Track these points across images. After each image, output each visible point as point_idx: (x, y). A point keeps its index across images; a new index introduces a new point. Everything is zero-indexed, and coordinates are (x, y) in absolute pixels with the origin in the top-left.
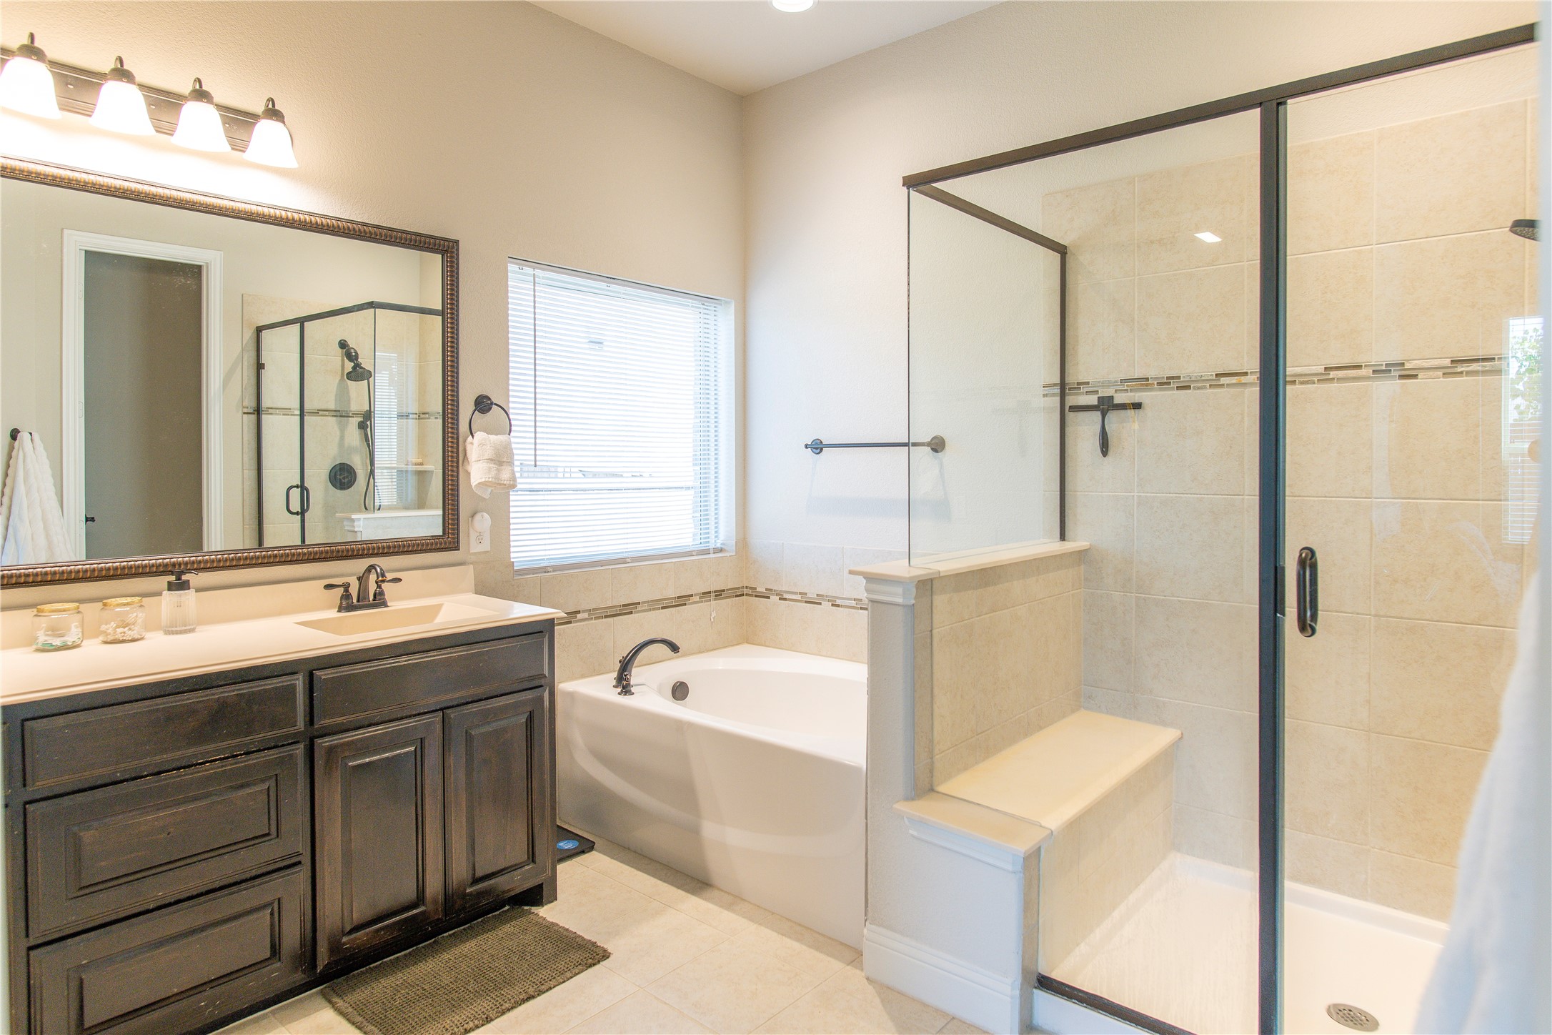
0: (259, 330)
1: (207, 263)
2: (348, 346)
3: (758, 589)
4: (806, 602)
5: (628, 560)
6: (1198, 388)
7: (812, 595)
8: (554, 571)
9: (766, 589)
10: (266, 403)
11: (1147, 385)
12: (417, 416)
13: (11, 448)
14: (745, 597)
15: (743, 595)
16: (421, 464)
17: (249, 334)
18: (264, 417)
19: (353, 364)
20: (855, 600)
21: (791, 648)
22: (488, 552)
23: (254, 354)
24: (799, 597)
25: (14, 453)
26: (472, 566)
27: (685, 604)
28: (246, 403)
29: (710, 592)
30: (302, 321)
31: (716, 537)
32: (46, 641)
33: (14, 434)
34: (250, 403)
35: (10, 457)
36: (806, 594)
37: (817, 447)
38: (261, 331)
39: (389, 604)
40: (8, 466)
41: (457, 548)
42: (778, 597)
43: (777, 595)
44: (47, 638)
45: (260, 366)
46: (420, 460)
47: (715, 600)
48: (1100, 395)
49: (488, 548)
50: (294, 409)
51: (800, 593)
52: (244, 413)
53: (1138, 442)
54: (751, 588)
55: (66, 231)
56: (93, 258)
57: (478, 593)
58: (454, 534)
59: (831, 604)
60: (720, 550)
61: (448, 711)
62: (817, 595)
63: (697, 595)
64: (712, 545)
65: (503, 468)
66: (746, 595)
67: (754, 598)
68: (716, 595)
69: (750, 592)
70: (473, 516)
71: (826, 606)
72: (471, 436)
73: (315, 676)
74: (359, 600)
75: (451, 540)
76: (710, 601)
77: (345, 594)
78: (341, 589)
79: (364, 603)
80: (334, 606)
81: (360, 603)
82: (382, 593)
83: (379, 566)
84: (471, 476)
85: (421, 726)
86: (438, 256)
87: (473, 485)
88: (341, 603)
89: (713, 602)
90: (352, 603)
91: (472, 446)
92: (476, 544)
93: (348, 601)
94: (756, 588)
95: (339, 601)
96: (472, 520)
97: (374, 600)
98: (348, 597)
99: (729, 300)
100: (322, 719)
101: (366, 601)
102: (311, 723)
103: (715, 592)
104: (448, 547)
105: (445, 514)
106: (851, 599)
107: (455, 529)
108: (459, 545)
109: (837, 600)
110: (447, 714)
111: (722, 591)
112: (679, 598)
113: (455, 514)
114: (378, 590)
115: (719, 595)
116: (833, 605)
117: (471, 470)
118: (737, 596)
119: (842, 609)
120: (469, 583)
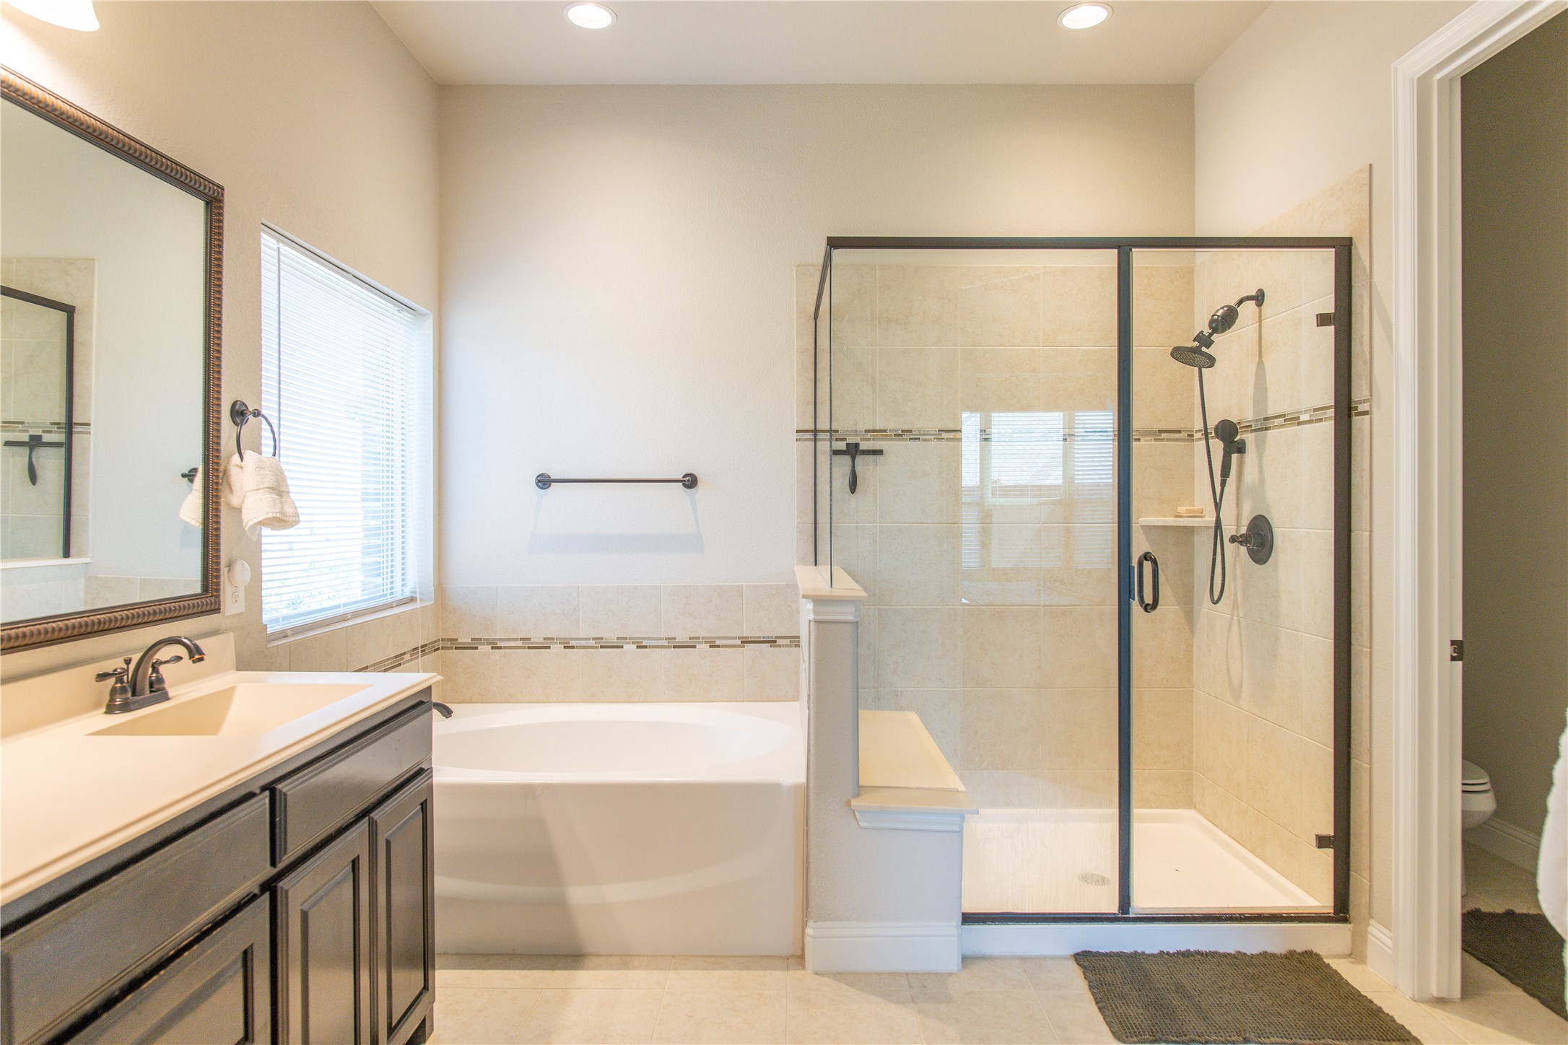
3: (460, 641)
4: (529, 648)
5: (349, 616)
6: (926, 440)
7: (537, 638)
8: (294, 634)
9: (472, 639)
11: (886, 436)
14: (440, 651)
15: (438, 649)
20: (593, 639)
21: (509, 699)
22: (242, 614)
24: (520, 643)
26: (232, 634)
27: (400, 664)
29: (417, 648)
31: (403, 585)
36: (530, 639)
37: (544, 482)
39: (171, 695)
41: (217, 610)
42: (490, 647)
43: (488, 644)
47: (424, 655)
48: (848, 441)
49: (243, 610)
51: (521, 639)
53: (880, 481)
54: (449, 640)
57: (238, 669)
58: (218, 590)
59: (563, 646)
60: (412, 600)
61: (372, 815)
62: (544, 639)
63: (408, 652)
64: (399, 595)
65: (284, 500)
66: (443, 648)
67: (454, 650)
68: (422, 651)
69: (449, 644)
70: (230, 566)
71: (557, 649)
72: (237, 456)
73: (278, 793)
74: (134, 694)
75: (213, 599)
76: (418, 657)
77: (118, 685)
78: (113, 680)
79: (141, 697)
80: (96, 706)
81: (136, 698)
82: (160, 680)
83: (185, 638)
84: (243, 510)
85: (356, 839)
86: (201, 204)
87: (251, 523)
88: (112, 699)
89: (420, 659)
90: (127, 699)
91: (240, 470)
92: (232, 602)
93: (124, 696)
94: (457, 640)
95: (107, 698)
96: (229, 570)
97: (151, 692)
98: (123, 690)
99: (428, 312)
100: (285, 853)
101: (143, 694)
102: (273, 864)
103: (422, 647)
104: (208, 609)
105: (207, 564)
106: (589, 639)
107: (218, 584)
108: (220, 605)
109: (571, 642)
110: (373, 819)
111: (426, 645)
112: (396, 657)
113: (218, 563)
114: (154, 675)
115: (424, 650)
116: (565, 647)
117: (243, 501)
118: (435, 650)
119: (578, 650)
120: (231, 657)
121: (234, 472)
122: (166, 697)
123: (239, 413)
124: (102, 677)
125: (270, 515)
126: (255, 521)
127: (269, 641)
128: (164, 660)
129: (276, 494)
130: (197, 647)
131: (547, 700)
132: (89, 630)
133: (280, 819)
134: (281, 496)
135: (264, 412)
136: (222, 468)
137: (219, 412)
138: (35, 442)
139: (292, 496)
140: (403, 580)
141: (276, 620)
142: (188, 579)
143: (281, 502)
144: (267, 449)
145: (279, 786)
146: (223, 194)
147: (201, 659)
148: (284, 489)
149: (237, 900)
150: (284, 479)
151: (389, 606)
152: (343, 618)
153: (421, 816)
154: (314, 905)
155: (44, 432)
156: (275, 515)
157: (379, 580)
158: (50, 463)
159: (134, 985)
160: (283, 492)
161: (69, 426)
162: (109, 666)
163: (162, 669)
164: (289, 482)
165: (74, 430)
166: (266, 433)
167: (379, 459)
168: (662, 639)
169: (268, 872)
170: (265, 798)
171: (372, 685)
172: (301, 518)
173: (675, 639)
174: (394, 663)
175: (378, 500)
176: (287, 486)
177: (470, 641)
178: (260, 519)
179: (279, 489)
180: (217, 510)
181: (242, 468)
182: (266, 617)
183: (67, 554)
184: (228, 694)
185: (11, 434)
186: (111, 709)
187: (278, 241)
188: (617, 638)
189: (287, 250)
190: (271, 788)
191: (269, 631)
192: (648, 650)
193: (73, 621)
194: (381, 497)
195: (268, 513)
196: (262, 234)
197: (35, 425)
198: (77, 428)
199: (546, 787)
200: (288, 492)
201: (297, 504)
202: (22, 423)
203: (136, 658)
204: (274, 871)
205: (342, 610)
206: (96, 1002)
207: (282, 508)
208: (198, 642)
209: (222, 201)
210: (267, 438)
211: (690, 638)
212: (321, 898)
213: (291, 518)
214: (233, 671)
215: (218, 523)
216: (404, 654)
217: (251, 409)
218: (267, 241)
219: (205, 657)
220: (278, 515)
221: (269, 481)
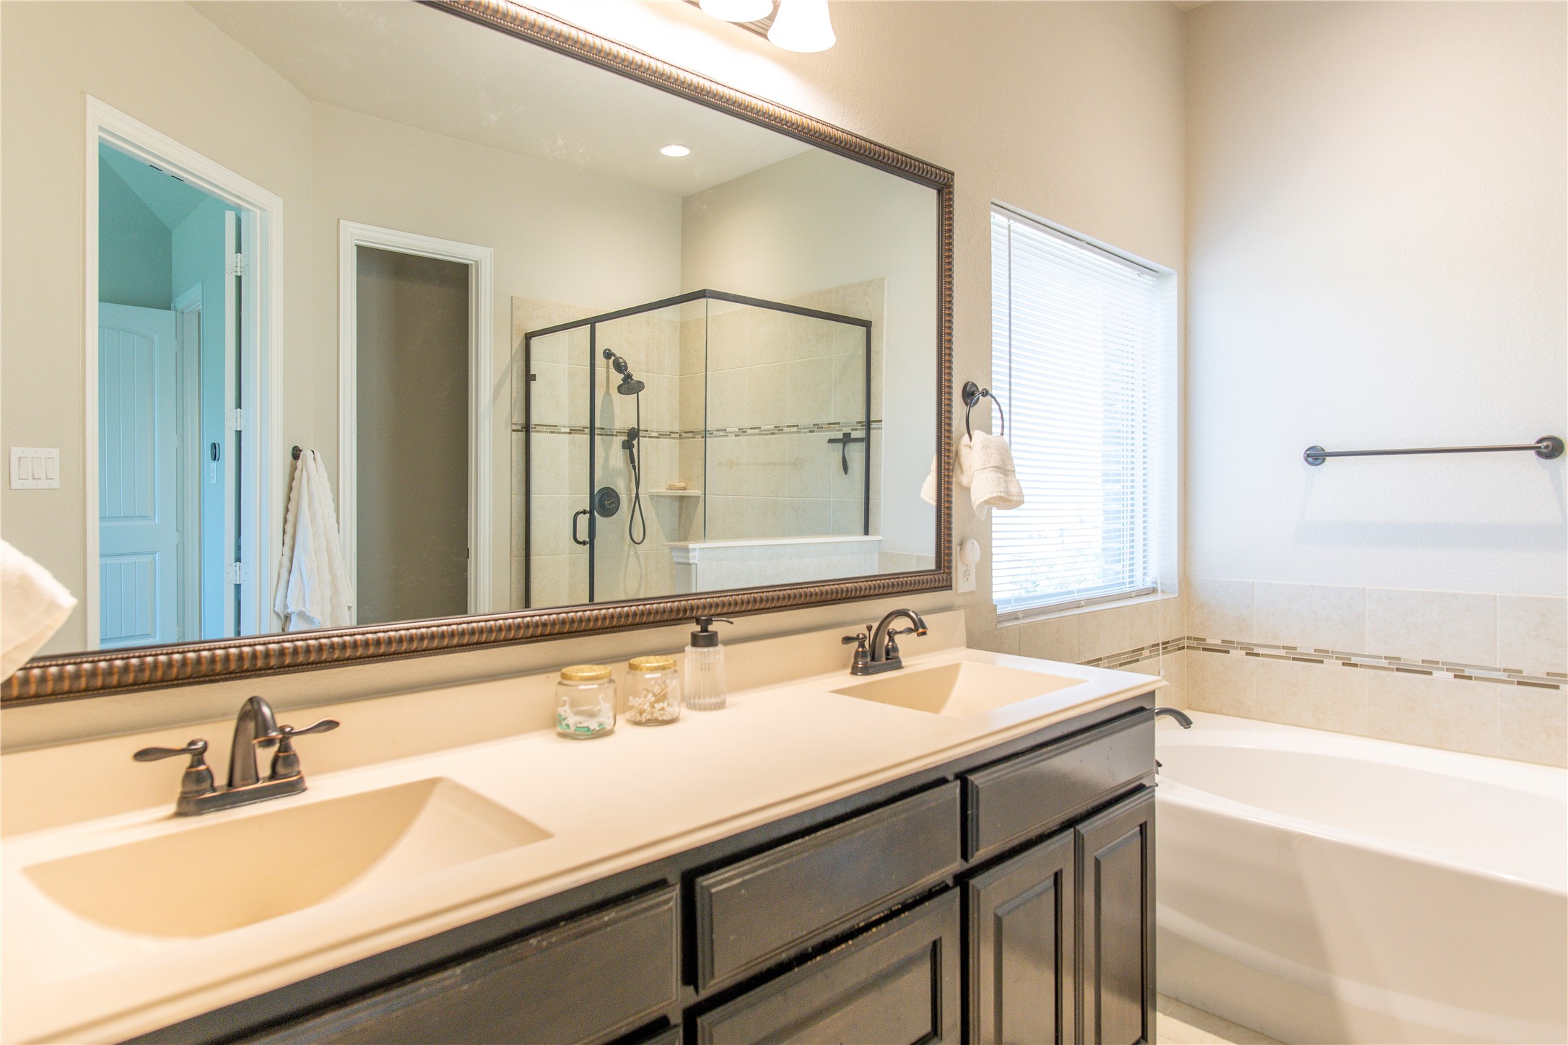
0: (528, 337)
1: (477, 262)
2: (614, 355)
3: (1208, 641)
4: (1294, 659)
5: (1083, 603)
7: (1306, 648)
8: (1024, 617)
9: (1223, 641)
10: (535, 419)
12: (677, 435)
13: (294, 469)
14: (1185, 650)
15: (1183, 648)
16: (684, 489)
17: (518, 341)
18: (534, 436)
19: (623, 376)
20: (1386, 658)
21: (1268, 717)
22: (972, 592)
23: (522, 363)
24: (1282, 652)
25: (297, 474)
26: (963, 611)
27: (1138, 660)
28: (515, 419)
29: (1158, 645)
30: (592, 322)
31: (1144, 574)
32: (580, 723)
33: (296, 453)
34: (519, 419)
35: (292, 478)
36: (1295, 648)
37: (1316, 456)
38: (530, 338)
39: (903, 664)
40: (291, 489)
41: (949, 587)
42: (1245, 652)
43: (1241, 649)
44: (579, 718)
45: (529, 378)
46: (683, 485)
47: (1163, 654)
49: (974, 589)
50: (560, 426)
51: (1284, 648)
52: (513, 431)
54: (1195, 639)
55: (342, 222)
56: (366, 255)
57: (968, 647)
58: (950, 568)
59: (1341, 662)
60: (1154, 591)
61: (1078, 827)
62: (1315, 650)
63: (1148, 647)
64: (1139, 585)
65: (1009, 479)
66: (1188, 647)
67: (1201, 652)
68: (1163, 648)
69: (1195, 644)
70: (961, 544)
71: (1332, 665)
72: (967, 435)
73: (969, 782)
74: (873, 659)
75: (945, 575)
76: (1158, 655)
77: (860, 649)
78: (856, 644)
79: (878, 663)
80: (844, 667)
81: (874, 663)
82: (895, 649)
83: (913, 612)
84: (971, 490)
85: (1059, 851)
86: (934, 192)
87: (978, 503)
88: (856, 663)
89: (1161, 657)
90: (867, 663)
91: (969, 449)
92: (963, 581)
93: (864, 660)
94: (1205, 640)
95: (852, 660)
96: (961, 549)
97: (887, 659)
98: (864, 654)
99: (1172, 271)
100: (977, 850)
101: (880, 660)
102: (965, 856)
103: (1163, 643)
104: (940, 585)
105: (940, 541)
106: (1381, 658)
107: (950, 561)
108: (951, 582)
109: (1352, 658)
110: (1079, 831)
111: (1168, 642)
112: (1134, 651)
113: (950, 541)
114: (890, 644)
115: (1166, 648)
116: (1344, 664)
117: (972, 481)
118: (1179, 649)
119: (1363, 670)
120: (961, 634)
121: (964, 452)
122: (898, 666)
123: (970, 394)
124: (847, 640)
125: (995, 495)
126: (982, 500)
127: (999, 622)
128: (898, 630)
129: (1001, 473)
130: (921, 621)
131: (1319, 726)
132: (839, 596)
133: (972, 813)
134: (1006, 475)
135: (994, 392)
136: (953, 449)
137: (950, 393)
138: (847, 439)
139: (1018, 476)
140: (1144, 568)
141: (1008, 602)
142: (922, 556)
143: (1006, 482)
144: (996, 430)
145: (971, 778)
146: (952, 180)
147: (924, 633)
148: (1009, 468)
149: (928, 887)
150: (1011, 459)
151: (1128, 596)
152: (1077, 605)
153: (1139, 839)
154: (1009, 912)
155: (852, 430)
156: (999, 494)
157: (1118, 567)
158: (856, 453)
159: (825, 947)
160: (1008, 471)
161: (868, 424)
162: (854, 631)
163: (897, 638)
164: (1015, 462)
165: (872, 426)
166: (996, 414)
167: (1119, 437)
168: (1498, 670)
169: (957, 865)
170: (956, 787)
171: (1086, 681)
172: (1026, 499)
173: (1521, 672)
174: (1129, 659)
175: (1118, 481)
176: (1013, 465)
177: (1220, 643)
178: (986, 498)
179: (1004, 469)
180: (949, 489)
181: (971, 448)
182: (996, 596)
183: (866, 532)
184: (953, 671)
185: (832, 433)
186: (855, 671)
187: (1009, 218)
188: (1423, 661)
189: (1018, 227)
190: (962, 777)
191: (999, 612)
192: (1473, 682)
193: (827, 587)
194: (1121, 478)
195: (992, 492)
196: (992, 213)
197: (847, 425)
198: (873, 425)
199: (1306, 839)
200: (1014, 471)
201: (1022, 484)
202: (838, 423)
203: (875, 625)
204: (966, 866)
205: (1076, 597)
206: (792, 953)
207: (1007, 487)
208: (924, 618)
209: (951, 186)
210: (996, 418)
211: (1548, 674)
212: (1017, 907)
213: (1015, 498)
214: (964, 648)
215: (950, 502)
216: (1143, 649)
217: (980, 390)
218: (998, 219)
219: (928, 632)
220: (1002, 494)
221: (994, 460)
